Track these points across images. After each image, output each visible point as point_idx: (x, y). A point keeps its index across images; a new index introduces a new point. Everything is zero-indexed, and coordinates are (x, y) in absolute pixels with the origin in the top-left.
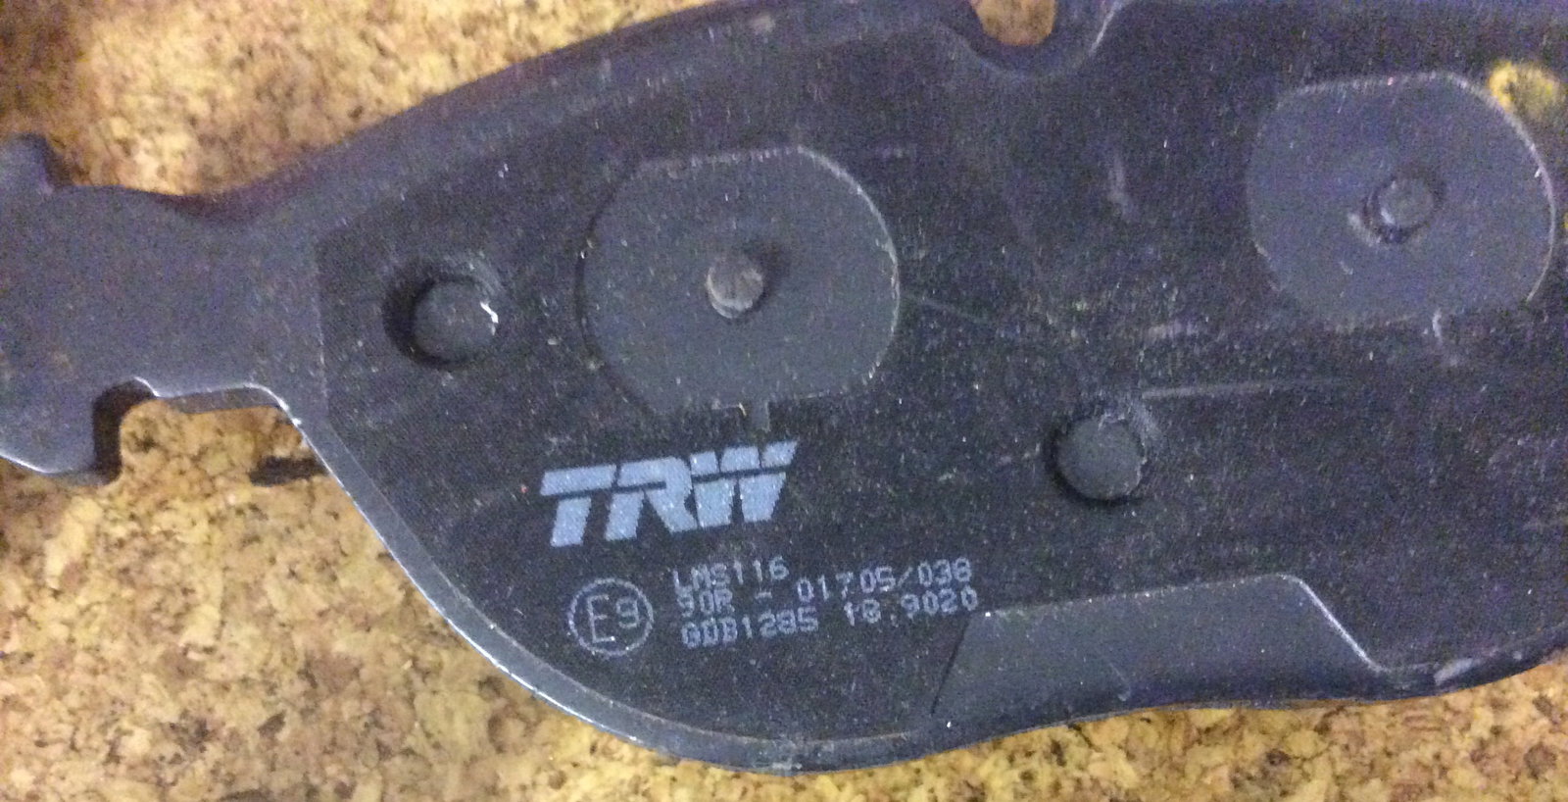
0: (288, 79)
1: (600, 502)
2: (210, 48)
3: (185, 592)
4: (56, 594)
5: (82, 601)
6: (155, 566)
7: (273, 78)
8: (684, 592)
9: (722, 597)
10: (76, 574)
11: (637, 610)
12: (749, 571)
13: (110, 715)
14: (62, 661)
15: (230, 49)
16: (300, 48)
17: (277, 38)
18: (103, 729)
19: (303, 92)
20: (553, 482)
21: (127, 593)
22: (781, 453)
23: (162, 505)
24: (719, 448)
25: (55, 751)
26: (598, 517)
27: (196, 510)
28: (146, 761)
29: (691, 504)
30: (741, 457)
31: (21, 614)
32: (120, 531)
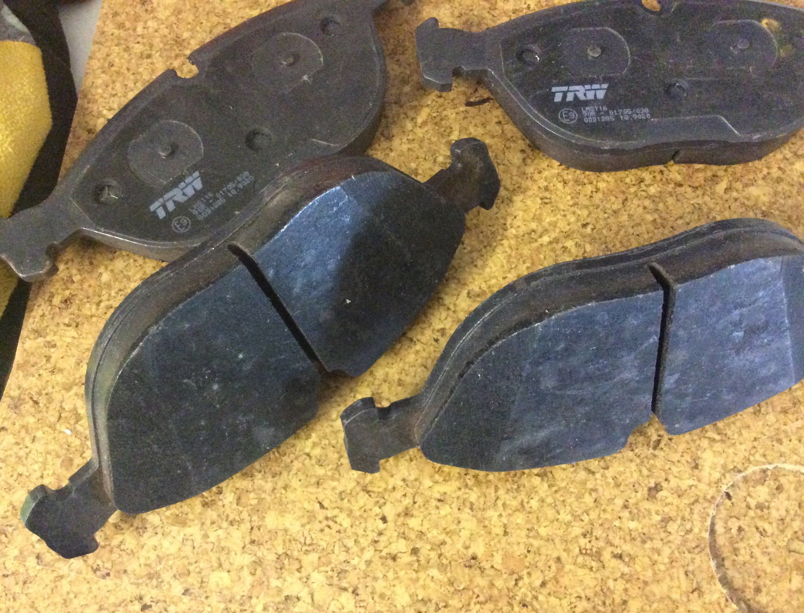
0: (471, 21)
1: (565, 94)
2: (452, 13)
3: (451, 128)
4: (420, 127)
5: (426, 129)
6: (443, 122)
7: (467, 21)
8: (584, 112)
9: (593, 113)
10: (425, 123)
11: (574, 114)
12: (599, 109)
13: (434, 153)
14: (422, 141)
15: (456, 13)
16: (473, 14)
17: (468, 12)
18: (432, 156)
19: (475, 24)
20: (554, 89)
21: (437, 128)
22: (605, 86)
23: (444, 110)
24: (591, 84)
25: (421, 160)
26: (565, 97)
27: (452, 111)
28: (443, 163)
29: (585, 95)
30: (595, 86)
31: (412, 131)
32: (435, 115)
